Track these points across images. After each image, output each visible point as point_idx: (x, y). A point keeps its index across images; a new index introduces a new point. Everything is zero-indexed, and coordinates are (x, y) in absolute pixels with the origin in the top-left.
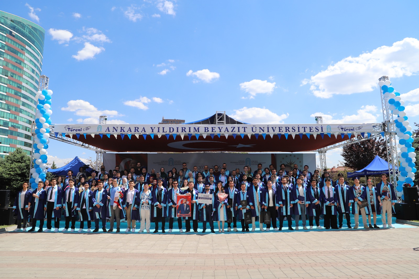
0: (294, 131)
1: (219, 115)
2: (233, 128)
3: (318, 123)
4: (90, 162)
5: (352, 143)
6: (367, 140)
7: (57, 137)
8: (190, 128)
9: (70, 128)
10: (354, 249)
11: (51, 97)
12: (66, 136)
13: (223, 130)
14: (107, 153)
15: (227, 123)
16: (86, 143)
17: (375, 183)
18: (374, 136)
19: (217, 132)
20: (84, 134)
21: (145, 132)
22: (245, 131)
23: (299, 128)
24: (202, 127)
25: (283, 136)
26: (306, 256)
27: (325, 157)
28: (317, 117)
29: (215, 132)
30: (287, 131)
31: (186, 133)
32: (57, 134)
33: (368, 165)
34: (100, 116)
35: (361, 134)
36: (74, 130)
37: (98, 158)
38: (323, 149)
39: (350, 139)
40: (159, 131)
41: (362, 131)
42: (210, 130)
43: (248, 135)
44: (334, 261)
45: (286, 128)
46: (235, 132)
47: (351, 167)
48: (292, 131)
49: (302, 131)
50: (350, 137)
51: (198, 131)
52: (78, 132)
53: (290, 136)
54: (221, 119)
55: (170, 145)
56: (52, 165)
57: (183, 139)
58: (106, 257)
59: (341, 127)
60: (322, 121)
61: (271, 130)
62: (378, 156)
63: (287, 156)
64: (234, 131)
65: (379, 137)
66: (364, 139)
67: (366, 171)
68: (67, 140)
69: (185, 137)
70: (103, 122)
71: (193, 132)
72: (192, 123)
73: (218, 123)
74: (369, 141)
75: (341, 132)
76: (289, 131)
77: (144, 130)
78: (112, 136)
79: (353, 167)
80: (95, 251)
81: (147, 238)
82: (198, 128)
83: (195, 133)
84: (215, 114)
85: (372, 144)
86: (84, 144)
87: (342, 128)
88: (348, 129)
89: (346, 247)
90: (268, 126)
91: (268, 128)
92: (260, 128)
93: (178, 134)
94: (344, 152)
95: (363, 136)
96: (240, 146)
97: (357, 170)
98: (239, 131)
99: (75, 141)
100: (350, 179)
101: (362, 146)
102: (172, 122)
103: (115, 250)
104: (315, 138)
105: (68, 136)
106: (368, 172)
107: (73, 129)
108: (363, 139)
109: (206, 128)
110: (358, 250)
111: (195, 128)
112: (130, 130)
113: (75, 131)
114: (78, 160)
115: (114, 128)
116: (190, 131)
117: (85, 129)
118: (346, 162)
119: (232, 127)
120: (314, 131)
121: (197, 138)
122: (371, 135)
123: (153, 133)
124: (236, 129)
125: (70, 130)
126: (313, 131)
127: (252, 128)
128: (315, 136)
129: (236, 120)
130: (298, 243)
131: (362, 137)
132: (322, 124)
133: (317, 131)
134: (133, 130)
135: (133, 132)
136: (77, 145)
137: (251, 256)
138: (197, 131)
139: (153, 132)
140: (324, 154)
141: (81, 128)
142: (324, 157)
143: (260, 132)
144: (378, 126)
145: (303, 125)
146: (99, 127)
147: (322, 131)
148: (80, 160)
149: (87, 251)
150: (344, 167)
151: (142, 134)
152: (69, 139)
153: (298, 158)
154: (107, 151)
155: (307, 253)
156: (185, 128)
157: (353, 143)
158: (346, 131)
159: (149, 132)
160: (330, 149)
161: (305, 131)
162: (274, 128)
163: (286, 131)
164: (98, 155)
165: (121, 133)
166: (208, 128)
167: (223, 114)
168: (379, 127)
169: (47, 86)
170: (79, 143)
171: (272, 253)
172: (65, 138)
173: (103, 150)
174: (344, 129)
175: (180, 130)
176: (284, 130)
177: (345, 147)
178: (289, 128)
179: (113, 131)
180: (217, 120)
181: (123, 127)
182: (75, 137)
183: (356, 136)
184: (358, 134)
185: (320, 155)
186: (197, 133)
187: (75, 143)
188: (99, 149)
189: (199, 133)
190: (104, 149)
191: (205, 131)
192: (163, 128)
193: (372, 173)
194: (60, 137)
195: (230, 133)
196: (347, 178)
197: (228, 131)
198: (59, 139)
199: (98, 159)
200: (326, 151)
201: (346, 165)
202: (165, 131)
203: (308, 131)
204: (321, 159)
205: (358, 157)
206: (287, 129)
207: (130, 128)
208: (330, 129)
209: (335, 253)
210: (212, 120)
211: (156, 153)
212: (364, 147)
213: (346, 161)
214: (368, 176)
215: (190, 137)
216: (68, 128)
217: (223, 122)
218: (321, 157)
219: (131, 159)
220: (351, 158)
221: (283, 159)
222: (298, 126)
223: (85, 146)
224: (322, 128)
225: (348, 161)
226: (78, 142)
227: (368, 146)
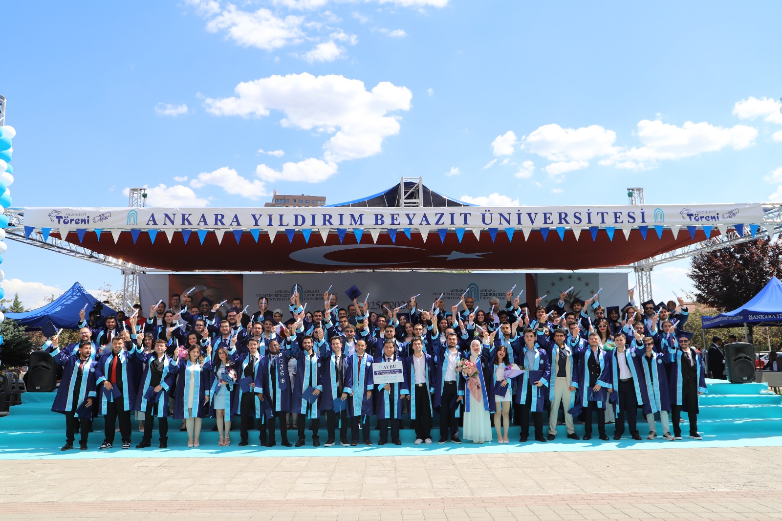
0: (578, 221)
1: (408, 185)
2: (439, 215)
3: (634, 203)
4: (107, 294)
5: (713, 249)
6: (749, 242)
7: (30, 237)
8: (341, 216)
9: (61, 217)
10: (719, 490)
11: (11, 143)
12: (53, 235)
13: (416, 221)
14: (147, 273)
15: (427, 203)
16: (99, 252)
17: (769, 340)
18: (767, 233)
19: (403, 224)
20: (96, 231)
21: (239, 224)
22: (466, 223)
23: (589, 214)
24: (369, 212)
25: (554, 232)
26: (608, 503)
27: (650, 282)
28: (633, 189)
29: (399, 224)
30: (563, 221)
31: (332, 227)
32: (29, 230)
33: (751, 298)
34: (132, 189)
35: (734, 228)
36: (71, 220)
37: (128, 285)
38: (645, 262)
39: (710, 239)
40: (270, 224)
41: (737, 220)
42: (388, 220)
43: (474, 232)
44: (673, 516)
45: (560, 214)
46: (443, 224)
47: (712, 305)
48: (574, 222)
49: (596, 222)
50: (708, 235)
51: (361, 224)
52: (82, 226)
53: (569, 233)
54: (411, 196)
55: (295, 255)
56: (12, 304)
57: (325, 241)
58: (156, 510)
59: (686, 212)
60: (641, 198)
61: (525, 219)
62: (775, 278)
63: (561, 279)
64: (441, 222)
65: (779, 234)
66: (742, 240)
67: (746, 313)
68: (54, 243)
69: (330, 236)
70: (137, 202)
71: (347, 225)
72: (346, 205)
73: (405, 203)
74: (755, 242)
75: (687, 222)
76: (567, 222)
77: (237, 221)
78: (162, 235)
79: (717, 303)
80: (128, 498)
81: (247, 466)
82: (361, 216)
83: (354, 226)
84: (399, 185)
85: (762, 251)
86: (95, 254)
87: (690, 215)
88: (703, 217)
89: (699, 485)
90: (519, 211)
91: (519, 215)
92: (501, 215)
93: (315, 229)
94: (694, 270)
95: (741, 233)
96: (455, 255)
97: (725, 311)
98: (452, 223)
99: (74, 247)
100: (709, 332)
101: (737, 255)
102: (295, 201)
103: (174, 493)
104: (627, 238)
105: (57, 235)
106: (752, 317)
107: (69, 219)
108: (739, 238)
109: (379, 217)
110: (728, 493)
111: (352, 216)
112: (205, 221)
113: (73, 222)
114: (80, 291)
115: (166, 215)
116: (341, 224)
117: (97, 219)
118: (699, 292)
119: (436, 214)
120: (626, 222)
121: (359, 238)
122: (759, 230)
123: (256, 227)
124: (446, 219)
125: (62, 220)
126: (622, 222)
127: (483, 215)
128: (627, 233)
129: (447, 198)
130: (588, 476)
131: (737, 234)
132: (642, 204)
133: (632, 220)
134: (211, 220)
135: (211, 226)
136: (77, 255)
137: (485, 504)
138: (359, 223)
139: (256, 224)
140: (648, 273)
141: (88, 217)
142: (648, 280)
143: (501, 224)
144: (776, 209)
145: (600, 207)
146: (133, 214)
147: (643, 221)
148: (84, 290)
149: (110, 499)
150: (694, 303)
151: (231, 230)
152: (58, 242)
153: (587, 284)
154: (147, 269)
155: (611, 498)
156: (331, 217)
157: (715, 248)
158: (700, 220)
159: (247, 225)
160: (661, 261)
161: (603, 222)
162: (533, 216)
163: (561, 222)
164: (128, 279)
165: (183, 227)
166: (382, 216)
167: (416, 184)
168: (778, 211)
169: (3, 116)
170: (83, 252)
171: (531, 498)
172: (50, 240)
173: (138, 268)
174: (695, 216)
175: (319, 221)
176: (555, 218)
177: (697, 257)
178: (566, 215)
179: (165, 224)
180: (403, 197)
181: (187, 213)
182: (72, 238)
183: (723, 232)
184: (729, 228)
185: (639, 275)
186: (357, 226)
187: (73, 252)
188: (130, 265)
189: (362, 228)
190: (142, 265)
191: (377, 224)
192: (281, 216)
193: (762, 317)
194: (38, 237)
195: (434, 227)
196: (701, 328)
197: (428, 223)
198: (35, 242)
199: (128, 289)
200: (653, 266)
201: (700, 299)
202: (284, 223)
203: (610, 221)
204: (641, 284)
205: (727, 280)
206: (563, 217)
207: (203, 216)
208: (662, 216)
209: (675, 499)
210: (391, 198)
211: (261, 273)
212: (741, 258)
213: (699, 289)
214: (751, 325)
215: (343, 235)
216: (57, 217)
217: (415, 203)
218: (641, 281)
219: (205, 288)
220: (710, 284)
221: (553, 284)
222: (589, 210)
223: (97, 258)
224: (643, 214)
225: (703, 290)
226: (81, 250)
227: (752, 254)
